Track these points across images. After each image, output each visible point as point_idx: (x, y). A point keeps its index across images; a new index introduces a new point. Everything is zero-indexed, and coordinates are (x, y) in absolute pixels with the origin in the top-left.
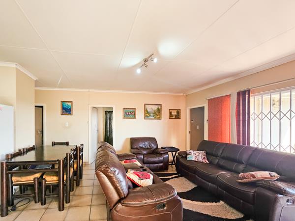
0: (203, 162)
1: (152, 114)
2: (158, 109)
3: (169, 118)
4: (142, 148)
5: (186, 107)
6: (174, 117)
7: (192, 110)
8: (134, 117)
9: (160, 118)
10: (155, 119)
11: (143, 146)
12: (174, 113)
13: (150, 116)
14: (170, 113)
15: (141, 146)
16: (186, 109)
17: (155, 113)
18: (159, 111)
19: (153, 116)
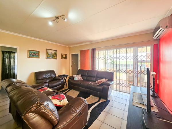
0: (81, 80)
1: (51, 56)
2: (55, 53)
3: (62, 59)
4: (45, 78)
5: (70, 54)
6: (64, 58)
7: (72, 55)
8: (38, 57)
9: (56, 59)
10: (53, 59)
11: (46, 77)
12: (64, 56)
13: (50, 57)
14: (62, 56)
15: (44, 77)
16: (70, 55)
17: (53, 55)
18: (56, 54)
19: (52, 57)
